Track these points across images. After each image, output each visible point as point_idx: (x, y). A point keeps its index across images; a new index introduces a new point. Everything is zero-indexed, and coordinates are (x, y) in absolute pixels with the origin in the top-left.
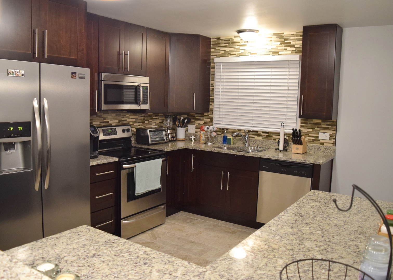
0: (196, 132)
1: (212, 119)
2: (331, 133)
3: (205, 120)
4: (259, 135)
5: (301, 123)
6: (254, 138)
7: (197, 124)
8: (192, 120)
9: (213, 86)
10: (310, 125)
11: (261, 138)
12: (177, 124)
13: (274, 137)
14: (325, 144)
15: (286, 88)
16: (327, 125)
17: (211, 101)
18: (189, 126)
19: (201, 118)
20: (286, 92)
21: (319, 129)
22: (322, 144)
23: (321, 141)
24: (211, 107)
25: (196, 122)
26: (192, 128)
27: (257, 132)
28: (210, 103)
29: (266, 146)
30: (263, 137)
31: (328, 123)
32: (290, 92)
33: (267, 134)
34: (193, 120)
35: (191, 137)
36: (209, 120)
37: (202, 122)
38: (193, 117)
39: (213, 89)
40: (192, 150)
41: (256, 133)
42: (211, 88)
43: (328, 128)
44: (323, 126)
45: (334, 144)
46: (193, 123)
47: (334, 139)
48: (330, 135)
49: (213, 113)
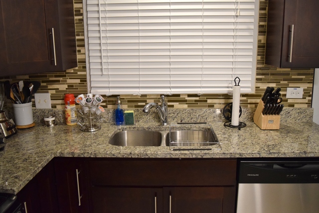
0: (54, 106)
1: (84, 80)
2: (306, 88)
3: (70, 81)
4: (184, 101)
5: (258, 74)
6: (172, 106)
7: (54, 92)
8: (42, 84)
9: (82, 14)
10: (271, 77)
11: (185, 106)
12: (12, 96)
13: (209, 101)
14: (296, 106)
15: (233, 13)
16: (299, 74)
17: (77, 43)
18: (36, 95)
19: (61, 79)
20: (233, 20)
21: (286, 82)
22: (292, 105)
23: (289, 101)
24: (79, 57)
25: (50, 87)
26: (43, 101)
27: (178, 95)
28: (78, 48)
29: (197, 119)
30: (190, 104)
31: (302, 71)
32: (239, 20)
33: (197, 98)
34: (45, 84)
35: (46, 119)
36: (78, 81)
37: (63, 87)
38: (44, 79)
39: (82, 20)
40: (73, 158)
41: (176, 98)
42: (76, 18)
43: (301, 79)
44: (293, 77)
45: (310, 104)
46: (45, 90)
47: (309, 96)
48: (304, 90)
49: (85, 67)
